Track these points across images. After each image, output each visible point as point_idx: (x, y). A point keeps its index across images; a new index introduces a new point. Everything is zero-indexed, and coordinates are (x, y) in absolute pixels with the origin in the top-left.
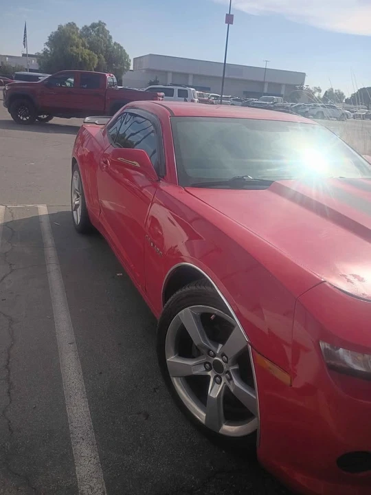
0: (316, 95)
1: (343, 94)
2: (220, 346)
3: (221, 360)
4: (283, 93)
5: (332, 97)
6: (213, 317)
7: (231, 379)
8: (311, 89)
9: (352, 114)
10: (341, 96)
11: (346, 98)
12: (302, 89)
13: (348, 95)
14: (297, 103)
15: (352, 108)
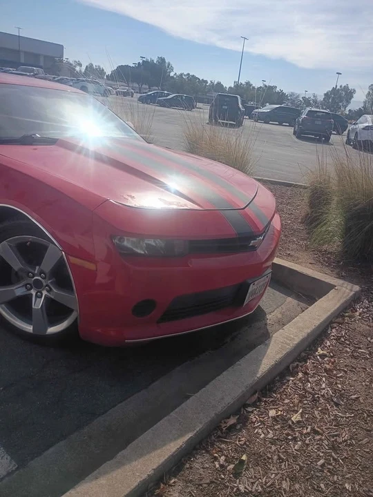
0: (78, 68)
1: (103, 70)
2: (37, 267)
3: (40, 278)
4: (42, 64)
5: (94, 72)
6: (28, 244)
7: (51, 289)
8: (71, 62)
9: (114, 91)
10: (102, 72)
11: (107, 74)
12: (62, 61)
13: (108, 72)
14: (59, 76)
15: (114, 85)
